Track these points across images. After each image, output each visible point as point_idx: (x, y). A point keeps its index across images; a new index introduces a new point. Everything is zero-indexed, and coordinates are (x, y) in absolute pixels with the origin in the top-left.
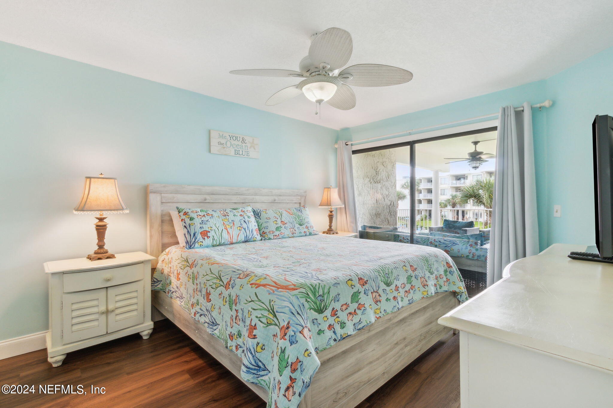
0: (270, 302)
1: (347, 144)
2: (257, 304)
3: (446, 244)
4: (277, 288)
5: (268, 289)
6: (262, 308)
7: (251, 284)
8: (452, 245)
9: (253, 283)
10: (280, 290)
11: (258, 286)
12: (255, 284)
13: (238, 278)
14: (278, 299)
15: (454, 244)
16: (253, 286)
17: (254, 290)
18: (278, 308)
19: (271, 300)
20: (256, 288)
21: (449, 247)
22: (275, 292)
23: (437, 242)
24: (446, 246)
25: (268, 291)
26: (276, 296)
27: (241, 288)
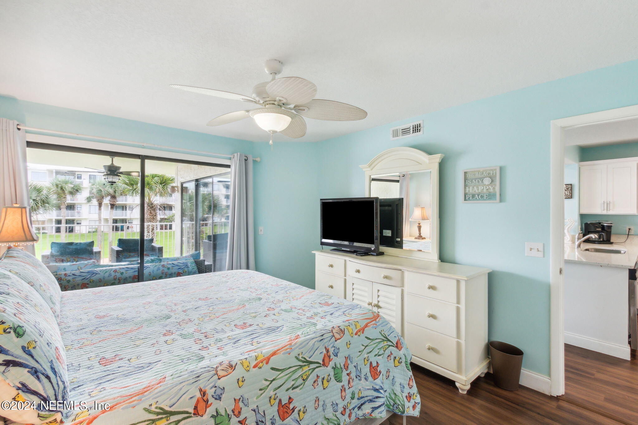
0: (381, 334)
1: (19, 127)
2: (372, 344)
3: (83, 276)
4: (374, 320)
5: (371, 326)
6: (377, 344)
7: (356, 334)
8: (91, 275)
9: (357, 332)
10: (377, 320)
11: (362, 330)
12: (359, 331)
13: (336, 341)
14: (382, 326)
15: (93, 274)
16: (359, 333)
17: (363, 336)
18: (388, 332)
19: (381, 332)
20: (363, 333)
21: (88, 279)
22: (378, 324)
23: (69, 276)
24: (84, 279)
25: (372, 327)
26: (380, 326)
27: (348, 346)
